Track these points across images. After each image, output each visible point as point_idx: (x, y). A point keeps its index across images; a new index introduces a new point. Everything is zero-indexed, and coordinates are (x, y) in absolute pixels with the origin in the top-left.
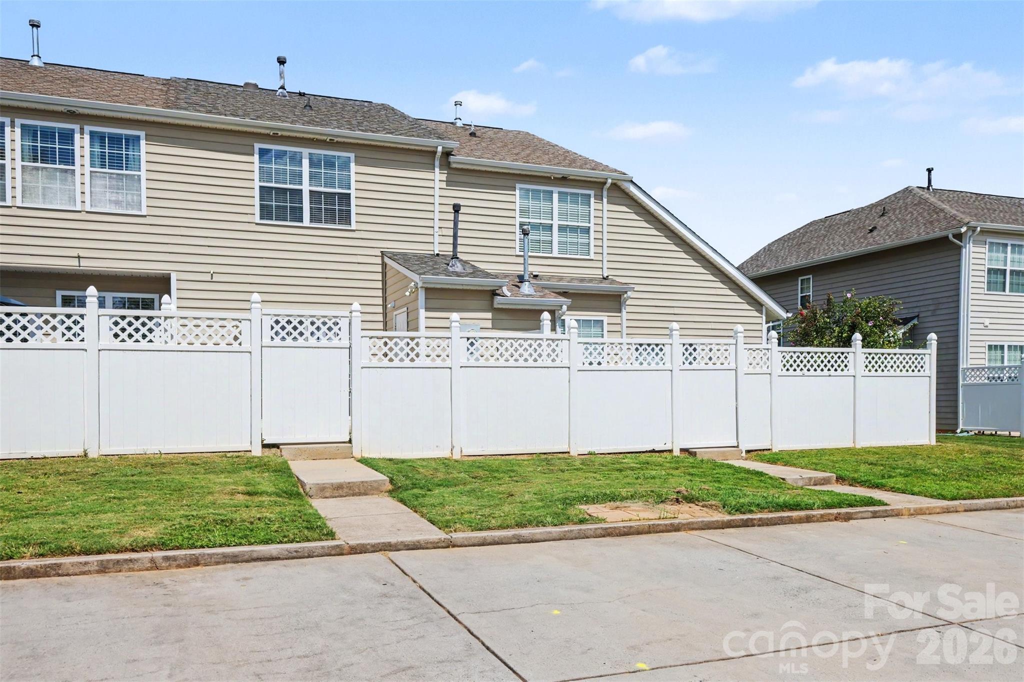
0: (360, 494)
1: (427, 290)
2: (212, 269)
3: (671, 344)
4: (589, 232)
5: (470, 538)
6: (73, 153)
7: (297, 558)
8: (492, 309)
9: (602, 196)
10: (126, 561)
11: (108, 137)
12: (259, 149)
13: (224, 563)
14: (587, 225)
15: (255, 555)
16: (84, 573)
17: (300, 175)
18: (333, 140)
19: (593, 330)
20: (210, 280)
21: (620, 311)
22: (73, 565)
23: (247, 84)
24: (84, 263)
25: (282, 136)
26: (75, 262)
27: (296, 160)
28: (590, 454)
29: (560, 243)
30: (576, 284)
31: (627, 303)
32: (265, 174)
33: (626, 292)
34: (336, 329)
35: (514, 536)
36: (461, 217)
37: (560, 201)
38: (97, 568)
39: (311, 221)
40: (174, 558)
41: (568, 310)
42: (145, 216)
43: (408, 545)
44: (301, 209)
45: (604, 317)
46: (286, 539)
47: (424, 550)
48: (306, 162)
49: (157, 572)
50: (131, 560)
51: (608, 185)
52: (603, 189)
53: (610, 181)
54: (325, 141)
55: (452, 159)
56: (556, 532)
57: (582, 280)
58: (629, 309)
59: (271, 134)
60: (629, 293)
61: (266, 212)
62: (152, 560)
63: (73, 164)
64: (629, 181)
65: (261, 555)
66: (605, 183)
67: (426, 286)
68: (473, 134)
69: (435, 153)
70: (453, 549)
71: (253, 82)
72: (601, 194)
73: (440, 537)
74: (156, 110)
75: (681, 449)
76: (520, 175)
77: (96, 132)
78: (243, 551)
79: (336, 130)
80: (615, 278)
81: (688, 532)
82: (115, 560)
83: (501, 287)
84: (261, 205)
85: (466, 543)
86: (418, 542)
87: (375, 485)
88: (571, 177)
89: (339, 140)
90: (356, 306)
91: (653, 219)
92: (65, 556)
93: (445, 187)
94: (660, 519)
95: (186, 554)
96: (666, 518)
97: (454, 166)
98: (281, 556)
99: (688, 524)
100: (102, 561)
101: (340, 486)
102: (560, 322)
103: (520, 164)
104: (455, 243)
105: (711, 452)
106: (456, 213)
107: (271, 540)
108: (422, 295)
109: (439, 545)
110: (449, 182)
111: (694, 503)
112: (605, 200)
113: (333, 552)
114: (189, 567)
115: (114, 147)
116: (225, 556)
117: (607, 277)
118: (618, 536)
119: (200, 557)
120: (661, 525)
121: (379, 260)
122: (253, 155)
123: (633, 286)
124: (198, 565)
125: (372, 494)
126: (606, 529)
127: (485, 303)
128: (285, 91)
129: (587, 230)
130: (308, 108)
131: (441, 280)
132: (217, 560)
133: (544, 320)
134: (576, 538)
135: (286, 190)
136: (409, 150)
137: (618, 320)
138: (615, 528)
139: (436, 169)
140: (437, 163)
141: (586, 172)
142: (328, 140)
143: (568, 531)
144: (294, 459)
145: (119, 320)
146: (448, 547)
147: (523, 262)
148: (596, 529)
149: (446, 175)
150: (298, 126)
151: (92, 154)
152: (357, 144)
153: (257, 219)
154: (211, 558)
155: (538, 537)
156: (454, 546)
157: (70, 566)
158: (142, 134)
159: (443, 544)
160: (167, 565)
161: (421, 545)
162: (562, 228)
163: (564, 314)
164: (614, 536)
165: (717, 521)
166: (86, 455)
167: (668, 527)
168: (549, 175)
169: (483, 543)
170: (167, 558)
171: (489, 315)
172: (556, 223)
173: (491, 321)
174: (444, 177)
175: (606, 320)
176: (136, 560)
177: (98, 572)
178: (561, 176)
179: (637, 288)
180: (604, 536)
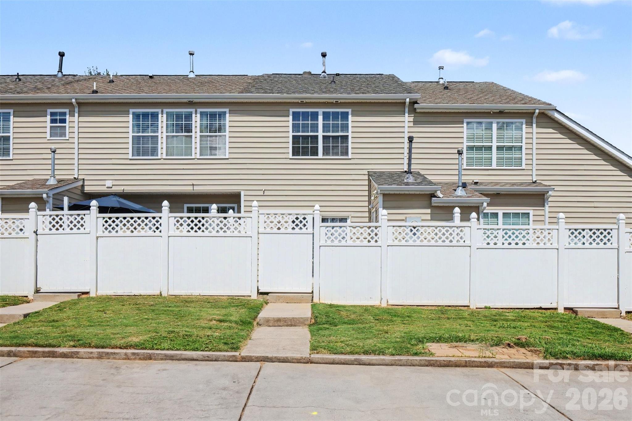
0: (291, 325)
1: (384, 195)
2: (264, 188)
3: (558, 229)
4: (521, 149)
5: (323, 359)
6: (192, 126)
7: (208, 361)
8: (430, 206)
9: (532, 123)
10: (112, 353)
11: (209, 114)
12: (293, 112)
13: (166, 359)
14: (520, 144)
15: (183, 357)
16: (90, 358)
17: (317, 126)
18: (338, 102)
19: (521, 220)
20: (262, 194)
21: (544, 206)
22: (85, 352)
23: (305, 73)
24: (196, 188)
25: (306, 103)
26: (191, 188)
27: (315, 116)
28: (486, 308)
29: (498, 159)
30: (507, 187)
31: (549, 200)
32: (295, 127)
33: (548, 192)
34: (304, 222)
35: (356, 360)
36: (414, 145)
37: (498, 129)
38: (97, 356)
39: (323, 154)
40: (138, 354)
41: (487, 206)
42: (228, 159)
43: (280, 359)
44: (317, 147)
45: (531, 211)
46: (206, 349)
47: (291, 363)
48: (320, 118)
49: (129, 361)
50: (114, 353)
51: (536, 114)
52: (532, 117)
53: (537, 111)
54: (332, 103)
55: (416, 106)
56: (388, 360)
57: (513, 184)
58: (550, 204)
59: (300, 102)
60: (549, 192)
61: (296, 152)
62: (126, 354)
63: (191, 132)
64: (553, 110)
65: (186, 357)
66: (534, 113)
67: (383, 192)
68: (446, 88)
69: (405, 103)
70: (311, 364)
71: (307, 70)
72: (531, 121)
73: (302, 356)
74: (235, 95)
75: (564, 308)
76: (467, 113)
77: (204, 112)
78: (176, 354)
79: (339, 95)
80: (542, 182)
81: (500, 369)
82: (106, 352)
83: (436, 191)
84: (293, 147)
85: (320, 361)
86: (287, 358)
87: (301, 320)
88: (506, 111)
89: (342, 101)
90: (317, 207)
91: (575, 137)
92: (86, 348)
93: (412, 125)
94: (479, 357)
95: (144, 353)
96: (485, 357)
97: (418, 111)
98: (199, 359)
99: (501, 363)
100: (99, 352)
101: (279, 320)
102: (483, 214)
103: (467, 105)
104: (410, 163)
105: (591, 312)
106: (410, 143)
107: (197, 349)
108: (380, 199)
109: (301, 361)
110: (415, 122)
111: (525, 348)
112: (534, 125)
113: (231, 359)
114: (146, 360)
115: (213, 120)
116: (166, 355)
117: (535, 181)
118: (439, 367)
119: (152, 355)
120: (476, 361)
121: (366, 177)
122: (289, 116)
123: (553, 187)
124: (151, 359)
125: (300, 326)
126: (429, 361)
127: (426, 203)
128: (326, 74)
129: (520, 148)
130: (333, 83)
131: (394, 188)
132: (161, 357)
133: (455, 213)
134: (404, 365)
135: (308, 136)
136: (387, 103)
137: (541, 213)
138: (437, 361)
139: (406, 114)
140: (407, 110)
141: (520, 106)
142: (334, 102)
143: (398, 360)
144: (275, 302)
145: (180, 219)
146: (307, 363)
147: (457, 173)
148: (421, 360)
149: (413, 118)
150: (316, 95)
151: (201, 125)
152: (353, 103)
153: (290, 156)
154: (158, 356)
155: (374, 362)
156: (312, 363)
157: (83, 353)
158: (227, 110)
159: (304, 361)
160: (134, 357)
161: (288, 360)
162: (499, 148)
163: (485, 208)
164: (436, 366)
165: (528, 363)
166: (161, 295)
167: (482, 364)
168: (489, 111)
169: (333, 363)
170: (134, 354)
171: (429, 211)
172: (495, 145)
173: (430, 215)
174: (412, 119)
175: (531, 213)
176: (118, 353)
177: (97, 358)
178: (498, 111)
179: (557, 188)
180: (427, 366)
